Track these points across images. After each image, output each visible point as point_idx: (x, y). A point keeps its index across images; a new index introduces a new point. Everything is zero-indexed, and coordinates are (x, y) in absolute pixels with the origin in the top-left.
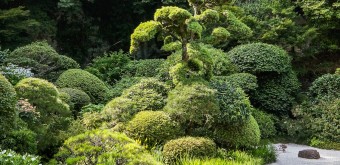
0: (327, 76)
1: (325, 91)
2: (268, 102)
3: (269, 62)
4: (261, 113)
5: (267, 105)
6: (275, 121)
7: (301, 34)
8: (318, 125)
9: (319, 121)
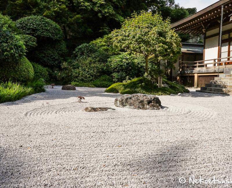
0: (85, 45)
1: (82, 54)
2: (45, 59)
3: (47, 30)
4: (40, 66)
5: (44, 61)
6: (49, 72)
7: (71, 17)
8: (76, 73)
9: (77, 71)
